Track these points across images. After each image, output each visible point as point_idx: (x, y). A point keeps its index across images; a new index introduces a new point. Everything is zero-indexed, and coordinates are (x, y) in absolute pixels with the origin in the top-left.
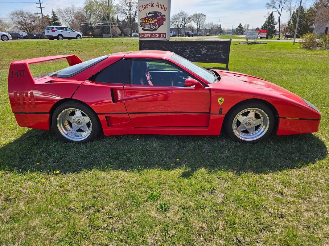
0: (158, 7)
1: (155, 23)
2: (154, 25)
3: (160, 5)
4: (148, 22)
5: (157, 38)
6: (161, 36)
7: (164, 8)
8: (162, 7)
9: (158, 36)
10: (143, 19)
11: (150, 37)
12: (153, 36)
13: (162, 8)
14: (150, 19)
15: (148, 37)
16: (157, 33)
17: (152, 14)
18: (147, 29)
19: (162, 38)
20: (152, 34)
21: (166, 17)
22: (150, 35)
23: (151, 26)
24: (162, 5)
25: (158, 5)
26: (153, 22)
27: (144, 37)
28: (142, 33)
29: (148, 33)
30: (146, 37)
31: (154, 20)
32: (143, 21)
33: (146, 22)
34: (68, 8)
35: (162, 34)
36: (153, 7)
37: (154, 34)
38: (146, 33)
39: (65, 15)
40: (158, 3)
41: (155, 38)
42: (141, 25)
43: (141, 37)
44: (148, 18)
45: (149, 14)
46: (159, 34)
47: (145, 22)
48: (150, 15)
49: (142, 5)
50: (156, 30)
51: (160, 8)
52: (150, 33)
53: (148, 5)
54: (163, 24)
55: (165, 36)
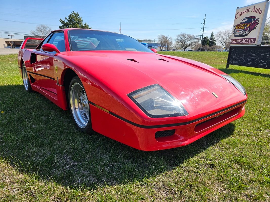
0: (254, 12)
1: (247, 28)
2: (245, 30)
3: (256, 9)
4: (241, 28)
5: (246, 43)
6: (250, 41)
7: (259, 12)
8: (258, 10)
9: (247, 41)
10: (237, 25)
11: (240, 43)
12: (243, 42)
13: (257, 12)
14: (243, 25)
15: (238, 43)
16: (247, 39)
17: (246, 19)
18: (239, 35)
19: (251, 43)
20: (242, 39)
21: (260, 21)
22: (240, 41)
23: (243, 31)
24: (258, 9)
25: (254, 10)
26: (245, 28)
27: (234, 43)
28: (233, 40)
29: (238, 39)
30: (236, 43)
31: (246, 25)
32: (237, 28)
33: (240, 28)
34: (228, 31)
35: (251, 39)
36: (249, 12)
37: (244, 39)
38: (236, 39)
39: (223, 36)
40: (254, 7)
41: (244, 43)
42: (234, 32)
43: (232, 44)
44: (242, 24)
45: (243, 20)
46: (249, 39)
47: (238, 28)
48: (245, 21)
49: (239, 12)
50: (247, 35)
51: (255, 12)
52: (241, 39)
53: (244, 12)
54: (255, 28)
55: (255, 41)
